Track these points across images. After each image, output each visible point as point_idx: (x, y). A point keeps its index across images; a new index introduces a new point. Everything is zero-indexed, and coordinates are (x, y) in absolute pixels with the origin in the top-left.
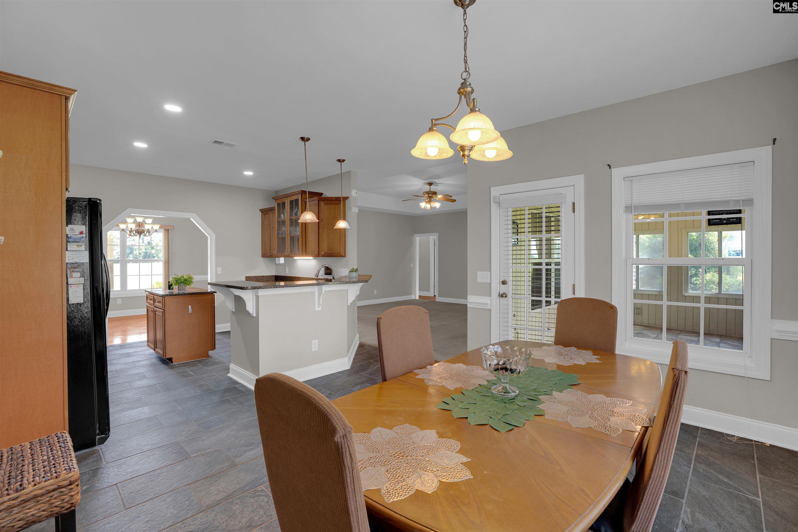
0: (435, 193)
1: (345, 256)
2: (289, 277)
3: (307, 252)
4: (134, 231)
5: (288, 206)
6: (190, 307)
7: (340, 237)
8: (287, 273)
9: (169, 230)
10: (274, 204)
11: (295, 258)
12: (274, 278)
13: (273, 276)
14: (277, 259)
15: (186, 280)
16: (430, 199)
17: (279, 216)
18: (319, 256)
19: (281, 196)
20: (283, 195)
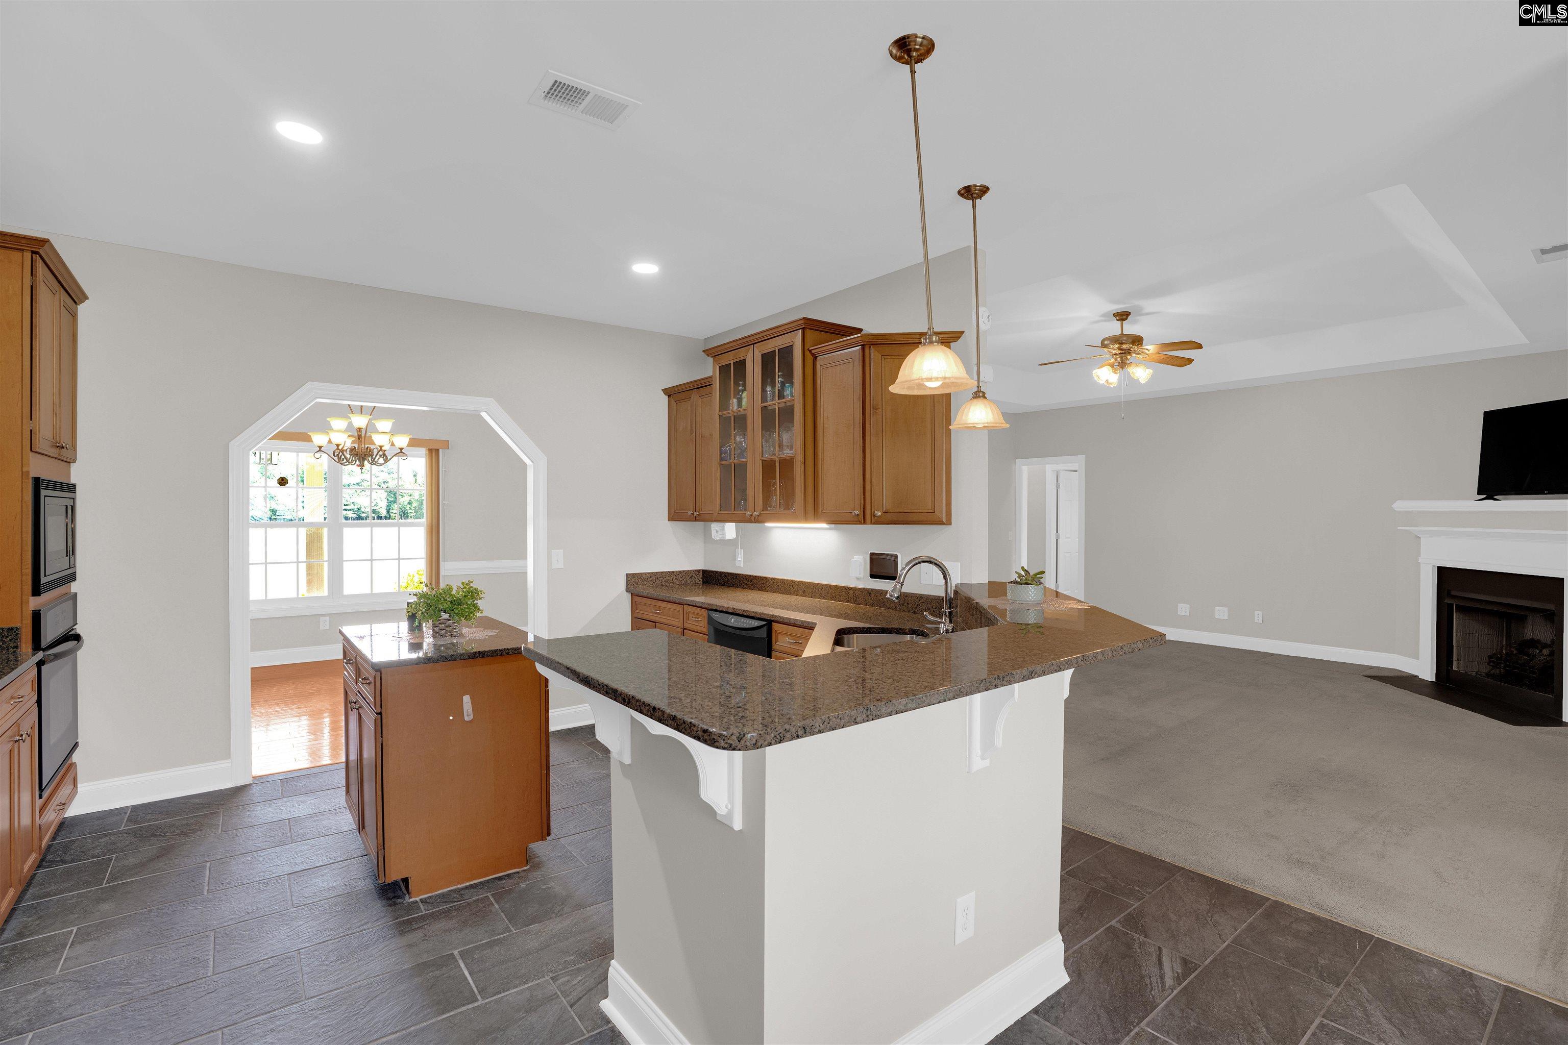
0: (1137, 341)
1: (949, 523)
2: (746, 576)
3: (821, 510)
4: (348, 450)
5: (754, 371)
6: (467, 699)
7: (933, 460)
8: (740, 565)
9: (438, 450)
10: (708, 369)
11: (768, 524)
12: (701, 576)
13: (698, 571)
14: (715, 526)
15: (456, 602)
16: (1121, 358)
17: (724, 404)
18: (865, 522)
19: (735, 344)
20: (740, 339)
